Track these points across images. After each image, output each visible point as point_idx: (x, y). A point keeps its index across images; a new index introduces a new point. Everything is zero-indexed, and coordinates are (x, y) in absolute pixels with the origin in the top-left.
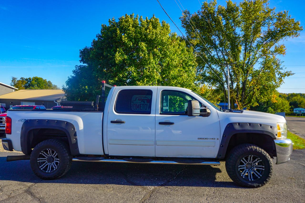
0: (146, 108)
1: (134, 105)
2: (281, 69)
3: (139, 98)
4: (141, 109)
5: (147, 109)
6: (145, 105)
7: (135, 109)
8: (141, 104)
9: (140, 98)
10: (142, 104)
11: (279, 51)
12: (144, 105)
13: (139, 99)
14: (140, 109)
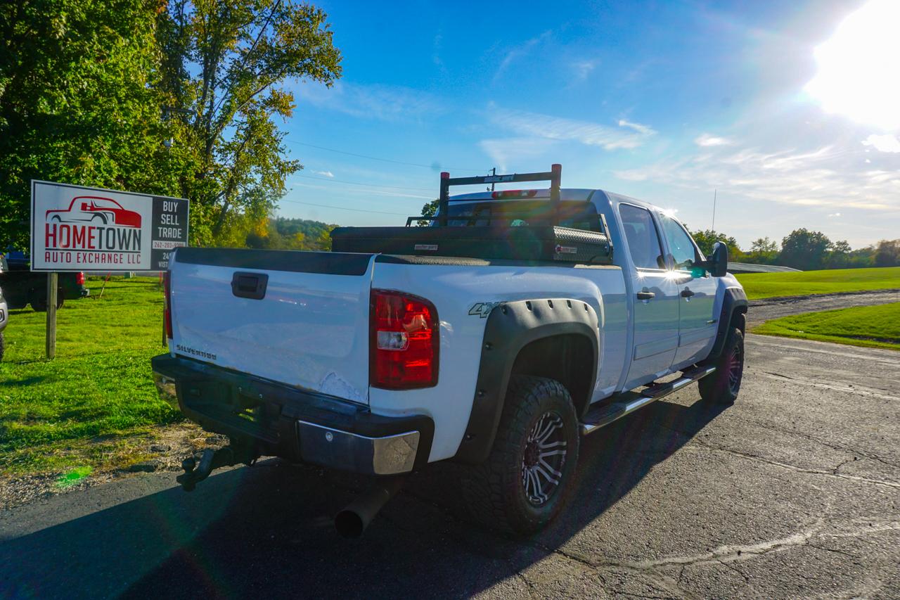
0: (111, 245)
1: (65, 230)
2: (280, 151)
3: (85, 201)
4: (92, 245)
5: (113, 247)
6: (109, 229)
7: (68, 245)
8: (94, 228)
9: (88, 202)
10: (98, 228)
11: (276, 102)
12: (104, 232)
13: (84, 207)
14: (90, 247)
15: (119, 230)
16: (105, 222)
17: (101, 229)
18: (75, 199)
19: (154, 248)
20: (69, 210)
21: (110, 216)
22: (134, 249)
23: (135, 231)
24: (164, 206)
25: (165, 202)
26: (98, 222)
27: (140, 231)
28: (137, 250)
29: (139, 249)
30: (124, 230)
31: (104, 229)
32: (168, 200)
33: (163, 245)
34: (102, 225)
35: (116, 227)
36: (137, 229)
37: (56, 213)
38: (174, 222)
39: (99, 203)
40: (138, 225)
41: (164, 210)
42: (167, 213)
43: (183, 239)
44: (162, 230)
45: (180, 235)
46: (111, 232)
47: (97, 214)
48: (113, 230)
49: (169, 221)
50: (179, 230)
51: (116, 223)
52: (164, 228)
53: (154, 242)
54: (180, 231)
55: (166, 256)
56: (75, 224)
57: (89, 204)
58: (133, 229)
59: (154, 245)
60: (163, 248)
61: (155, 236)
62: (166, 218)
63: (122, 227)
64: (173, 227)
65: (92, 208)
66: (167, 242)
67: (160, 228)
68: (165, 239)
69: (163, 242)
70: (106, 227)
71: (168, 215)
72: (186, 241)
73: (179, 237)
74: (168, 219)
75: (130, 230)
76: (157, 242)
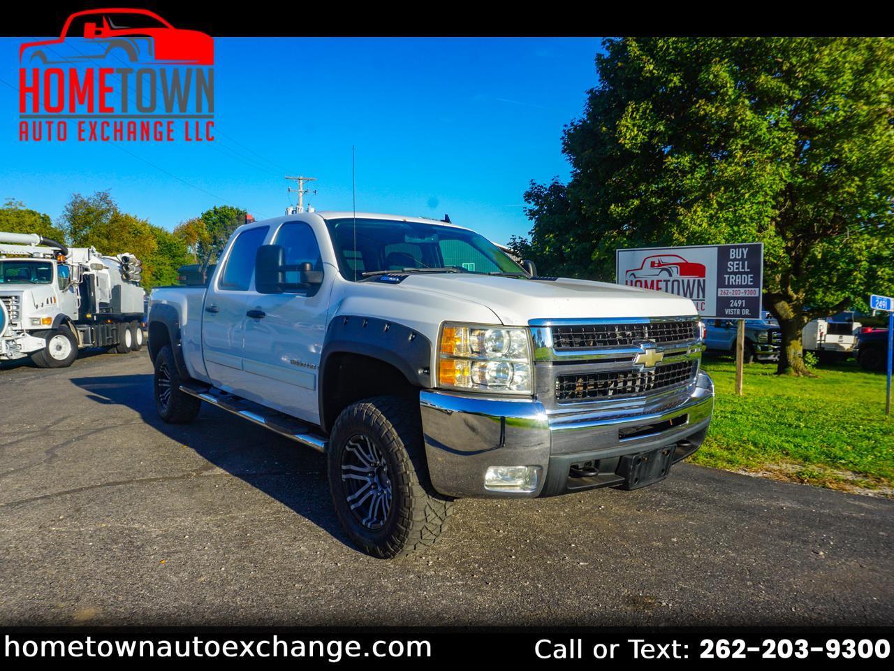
15: (683, 281)
16: (671, 275)
17: (667, 281)
18: (645, 260)
19: (719, 295)
20: (642, 268)
21: (675, 270)
22: (698, 297)
23: (699, 281)
24: (731, 253)
25: (731, 250)
26: (664, 275)
27: (704, 281)
28: (701, 298)
29: (704, 297)
30: (689, 280)
31: (669, 281)
32: (735, 247)
33: (730, 292)
34: (669, 278)
35: (680, 278)
36: (701, 279)
37: (632, 272)
38: (743, 268)
39: (665, 260)
40: (703, 275)
41: (731, 257)
42: (735, 260)
43: (756, 285)
44: (729, 278)
45: (751, 282)
46: (676, 283)
47: (663, 270)
48: (678, 281)
49: (737, 268)
50: (749, 276)
51: (681, 275)
52: (731, 276)
53: (719, 289)
54: (751, 277)
55: (734, 303)
56: (645, 279)
57: (657, 262)
58: (697, 279)
59: (719, 293)
60: (730, 295)
61: (721, 284)
62: (733, 266)
63: (686, 278)
64: (741, 273)
65: (659, 265)
66: (735, 289)
67: (727, 276)
68: (732, 286)
69: (730, 290)
70: (672, 279)
71: (735, 263)
72: (759, 287)
73: (749, 283)
74: (735, 266)
75: (694, 280)
76: (723, 289)
